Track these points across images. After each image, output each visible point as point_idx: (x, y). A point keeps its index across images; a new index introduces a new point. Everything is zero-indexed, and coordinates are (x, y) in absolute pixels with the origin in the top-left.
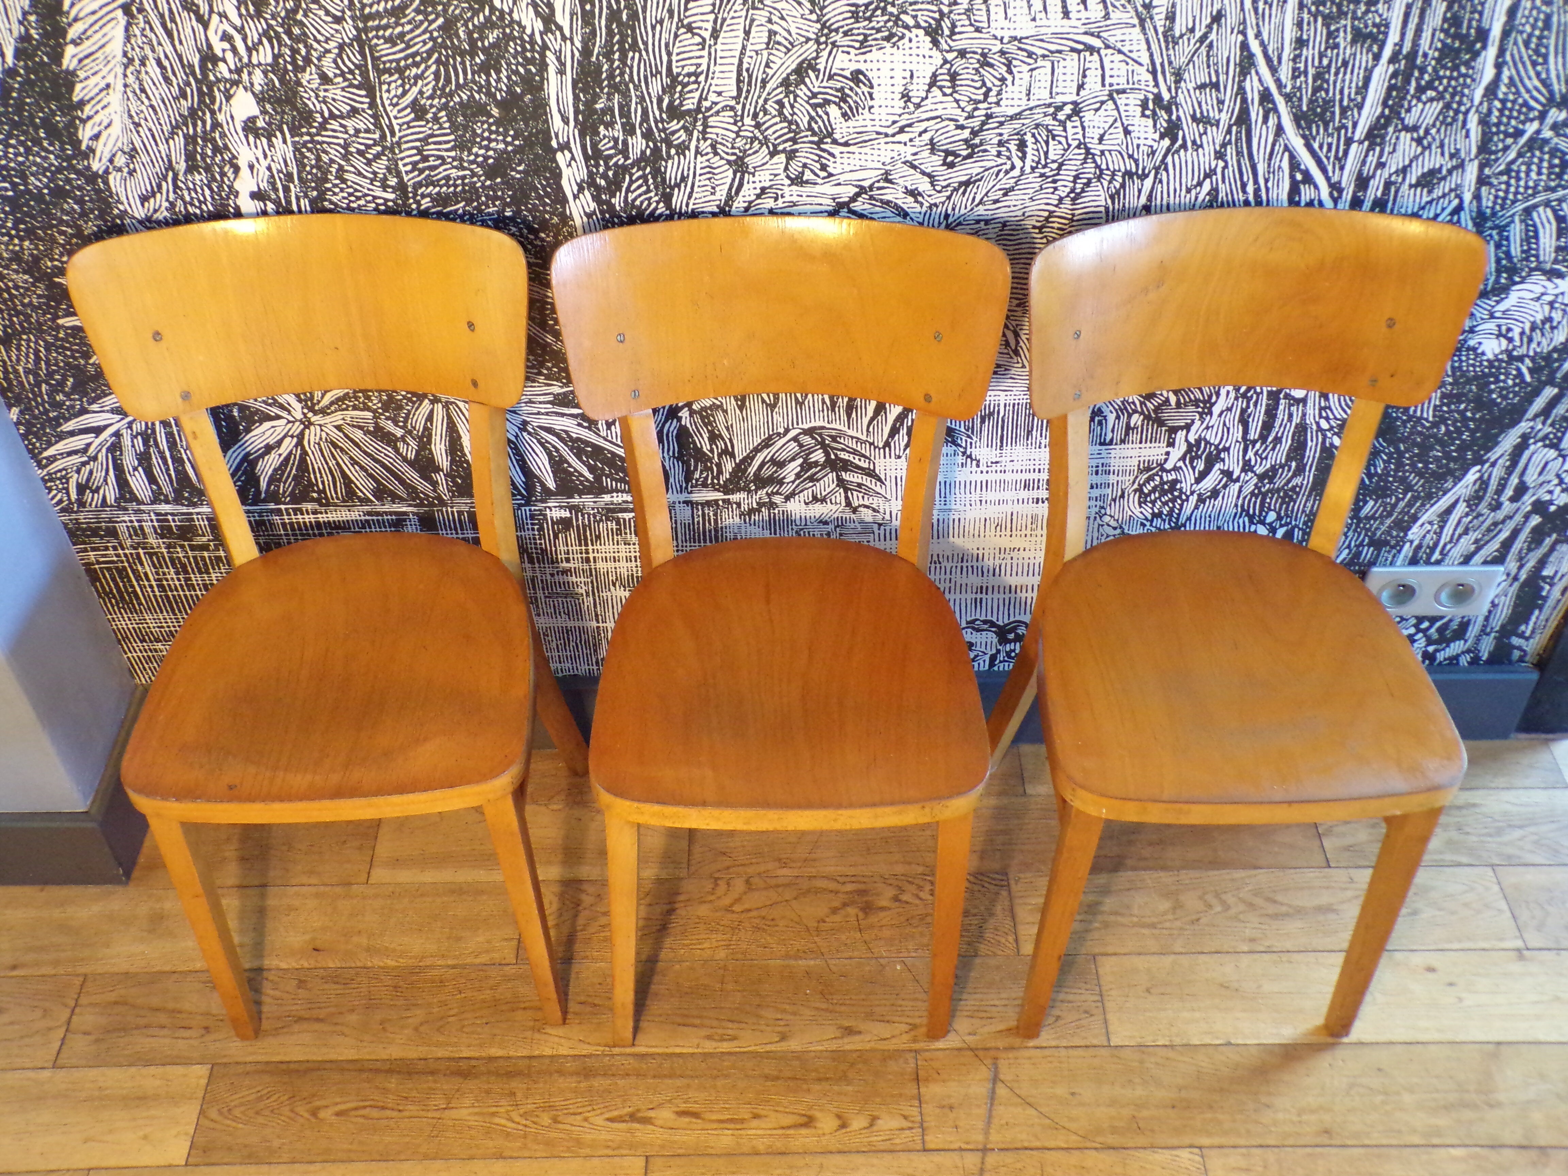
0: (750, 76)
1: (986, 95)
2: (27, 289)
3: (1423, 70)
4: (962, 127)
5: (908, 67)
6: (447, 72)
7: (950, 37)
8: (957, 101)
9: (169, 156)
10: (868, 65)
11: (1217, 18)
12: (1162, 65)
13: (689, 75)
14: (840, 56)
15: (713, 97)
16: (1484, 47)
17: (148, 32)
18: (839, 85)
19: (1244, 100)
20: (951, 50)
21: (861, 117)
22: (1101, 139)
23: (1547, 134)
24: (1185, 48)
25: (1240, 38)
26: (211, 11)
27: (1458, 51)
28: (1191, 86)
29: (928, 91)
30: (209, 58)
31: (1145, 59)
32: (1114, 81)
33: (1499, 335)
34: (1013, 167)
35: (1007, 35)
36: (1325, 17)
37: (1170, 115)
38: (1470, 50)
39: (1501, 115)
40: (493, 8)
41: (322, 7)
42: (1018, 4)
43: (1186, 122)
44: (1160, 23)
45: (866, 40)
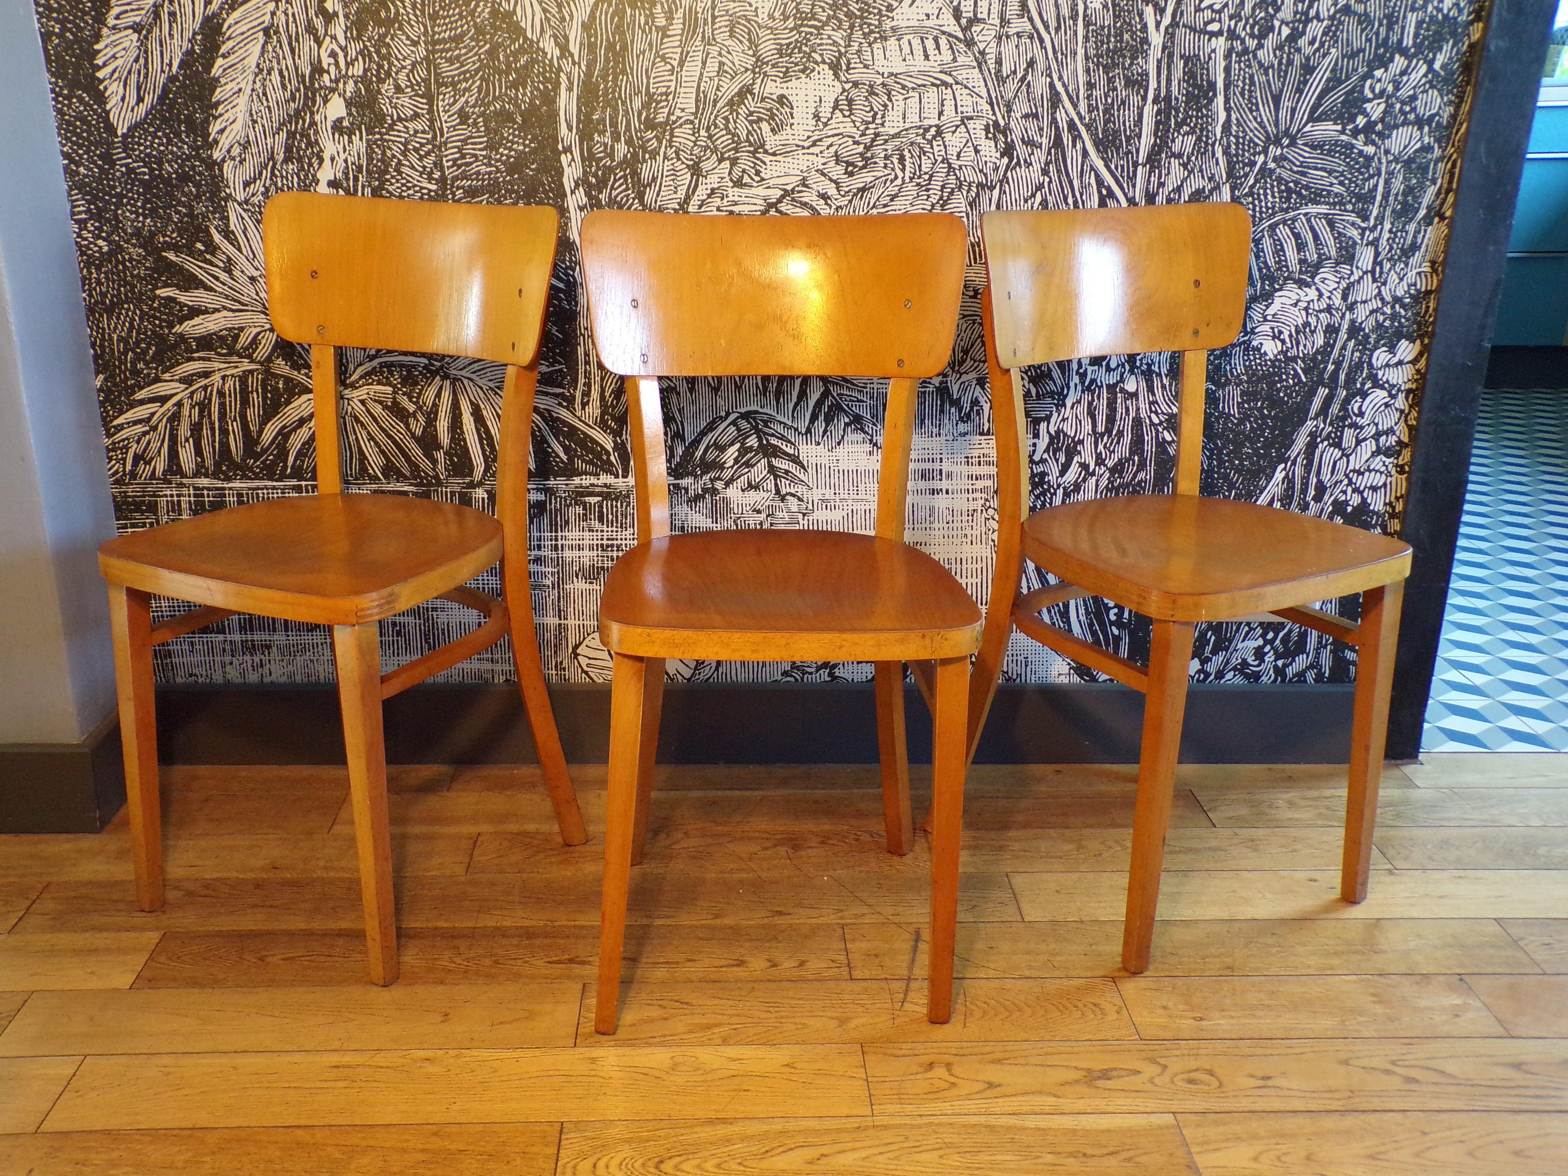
0: (705, 97)
1: (874, 117)
2: (139, 262)
3: (1177, 111)
4: (856, 143)
5: (818, 93)
6: (487, 85)
7: (847, 71)
8: (853, 122)
9: (272, 148)
10: (790, 91)
11: (1031, 64)
12: (996, 98)
13: (661, 94)
14: (770, 83)
15: (678, 113)
16: (1215, 95)
17: (278, 49)
18: (769, 106)
19: (1057, 128)
20: (847, 82)
21: (784, 133)
22: (958, 156)
23: (1272, 165)
24: (1011, 86)
25: (1048, 80)
26: (326, 34)
27: (1198, 97)
28: (1019, 115)
29: (832, 113)
30: (318, 69)
31: (984, 94)
32: (964, 109)
33: (1274, 337)
34: (896, 177)
35: (886, 71)
36: (1104, 67)
37: (1006, 138)
38: (1206, 96)
39: (1237, 149)
40: (526, 38)
41: (405, 33)
42: (893, 48)
43: (1018, 144)
44: (992, 66)
45: (787, 71)
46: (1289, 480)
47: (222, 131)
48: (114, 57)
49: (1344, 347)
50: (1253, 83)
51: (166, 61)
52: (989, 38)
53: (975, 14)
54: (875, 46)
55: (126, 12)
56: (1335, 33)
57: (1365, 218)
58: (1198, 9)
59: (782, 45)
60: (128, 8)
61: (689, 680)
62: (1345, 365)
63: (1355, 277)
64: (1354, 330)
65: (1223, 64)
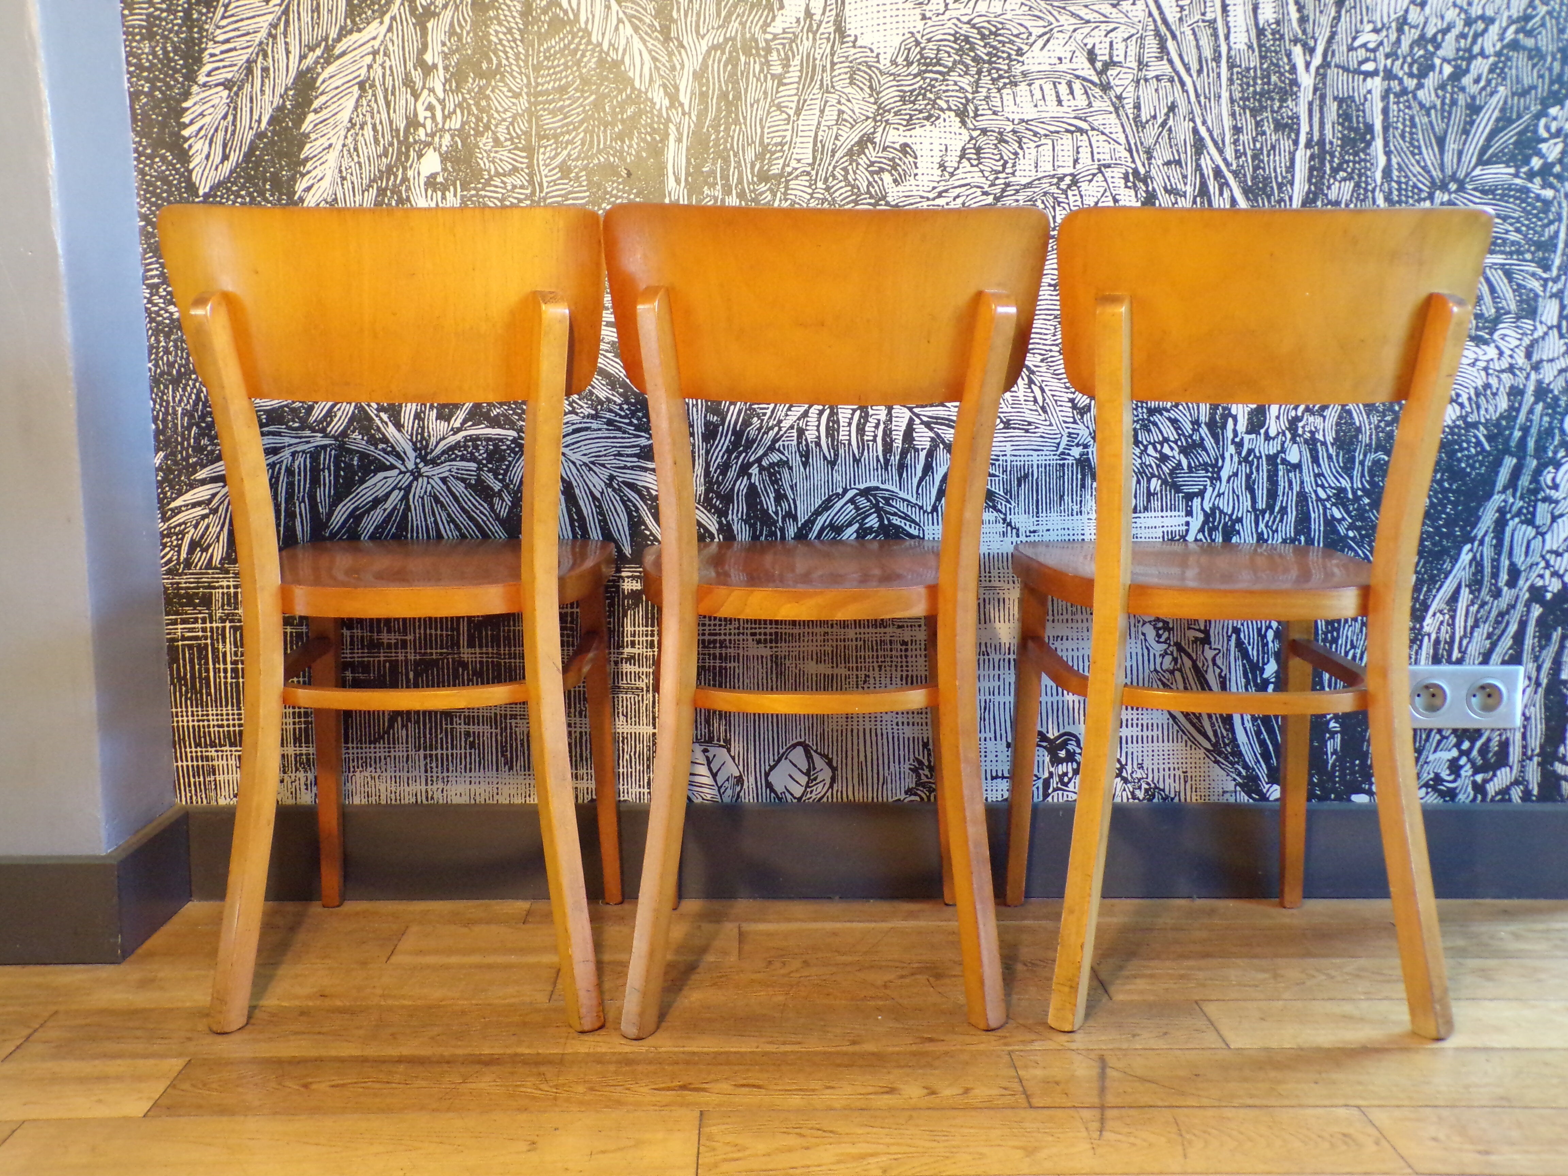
0: (823, 147)
1: (1004, 166)
3: (1332, 156)
4: (985, 193)
5: (944, 142)
6: (592, 137)
7: (974, 118)
8: (982, 171)
10: (913, 140)
11: (1172, 108)
12: (1135, 144)
13: (776, 145)
14: (892, 132)
15: (793, 164)
16: (1373, 138)
17: (373, 103)
18: (891, 156)
19: (1202, 176)
20: (975, 129)
21: (908, 183)
24: (1152, 131)
25: (1191, 124)
26: (424, 87)
27: (1355, 141)
28: (1160, 162)
29: (959, 162)
30: (413, 123)
31: (1122, 140)
32: (1101, 157)
35: (1017, 117)
36: (1251, 110)
37: (1147, 186)
38: (1363, 140)
39: (1400, 195)
40: (633, 88)
41: (506, 85)
42: (1023, 93)
43: (1160, 193)
44: (1130, 111)
45: (911, 119)
46: (1477, 564)
47: (309, 189)
48: (202, 114)
49: (1531, 411)
50: (1413, 125)
51: (256, 117)
52: (1126, 82)
53: (1111, 57)
54: (1004, 91)
55: (218, 68)
56: (1502, 69)
57: (1547, 268)
58: (1351, 49)
59: (905, 92)
60: (221, 64)
61: (799, 799)
62: (1534, 431)
63: (1539, 333)
64: (1541, 392)
65: (1380, 105)
